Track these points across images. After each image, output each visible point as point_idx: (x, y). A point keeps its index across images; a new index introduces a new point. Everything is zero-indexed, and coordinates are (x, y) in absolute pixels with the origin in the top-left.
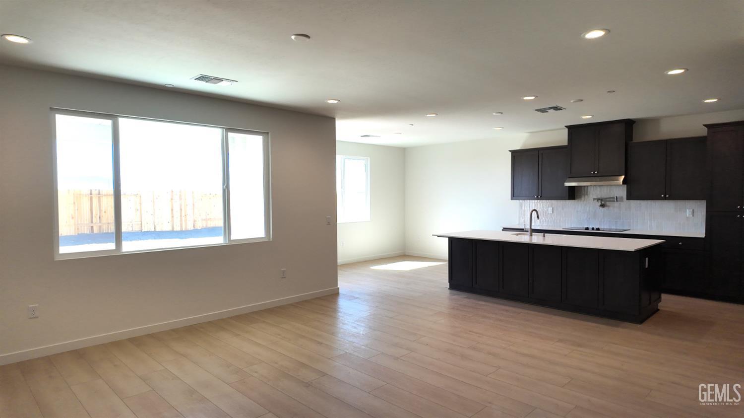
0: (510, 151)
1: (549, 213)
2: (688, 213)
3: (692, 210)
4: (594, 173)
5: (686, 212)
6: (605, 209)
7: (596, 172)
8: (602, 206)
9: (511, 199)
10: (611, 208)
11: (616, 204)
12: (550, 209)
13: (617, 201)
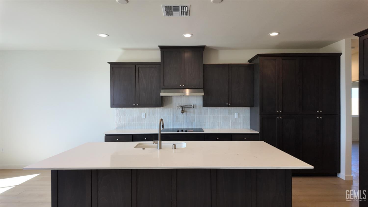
0: (109, 63)
1: (142, 118)
2: (236, 116)
3: (238, 113)
4: (182, 86)
5: (234, 115)
6: (184, 114)
7: (183, 86)
8: (183, 111)
9: (111, 107)
10: (188, 113)
11: (192, 110)
12: (143, 115)
13: (193, 108)
